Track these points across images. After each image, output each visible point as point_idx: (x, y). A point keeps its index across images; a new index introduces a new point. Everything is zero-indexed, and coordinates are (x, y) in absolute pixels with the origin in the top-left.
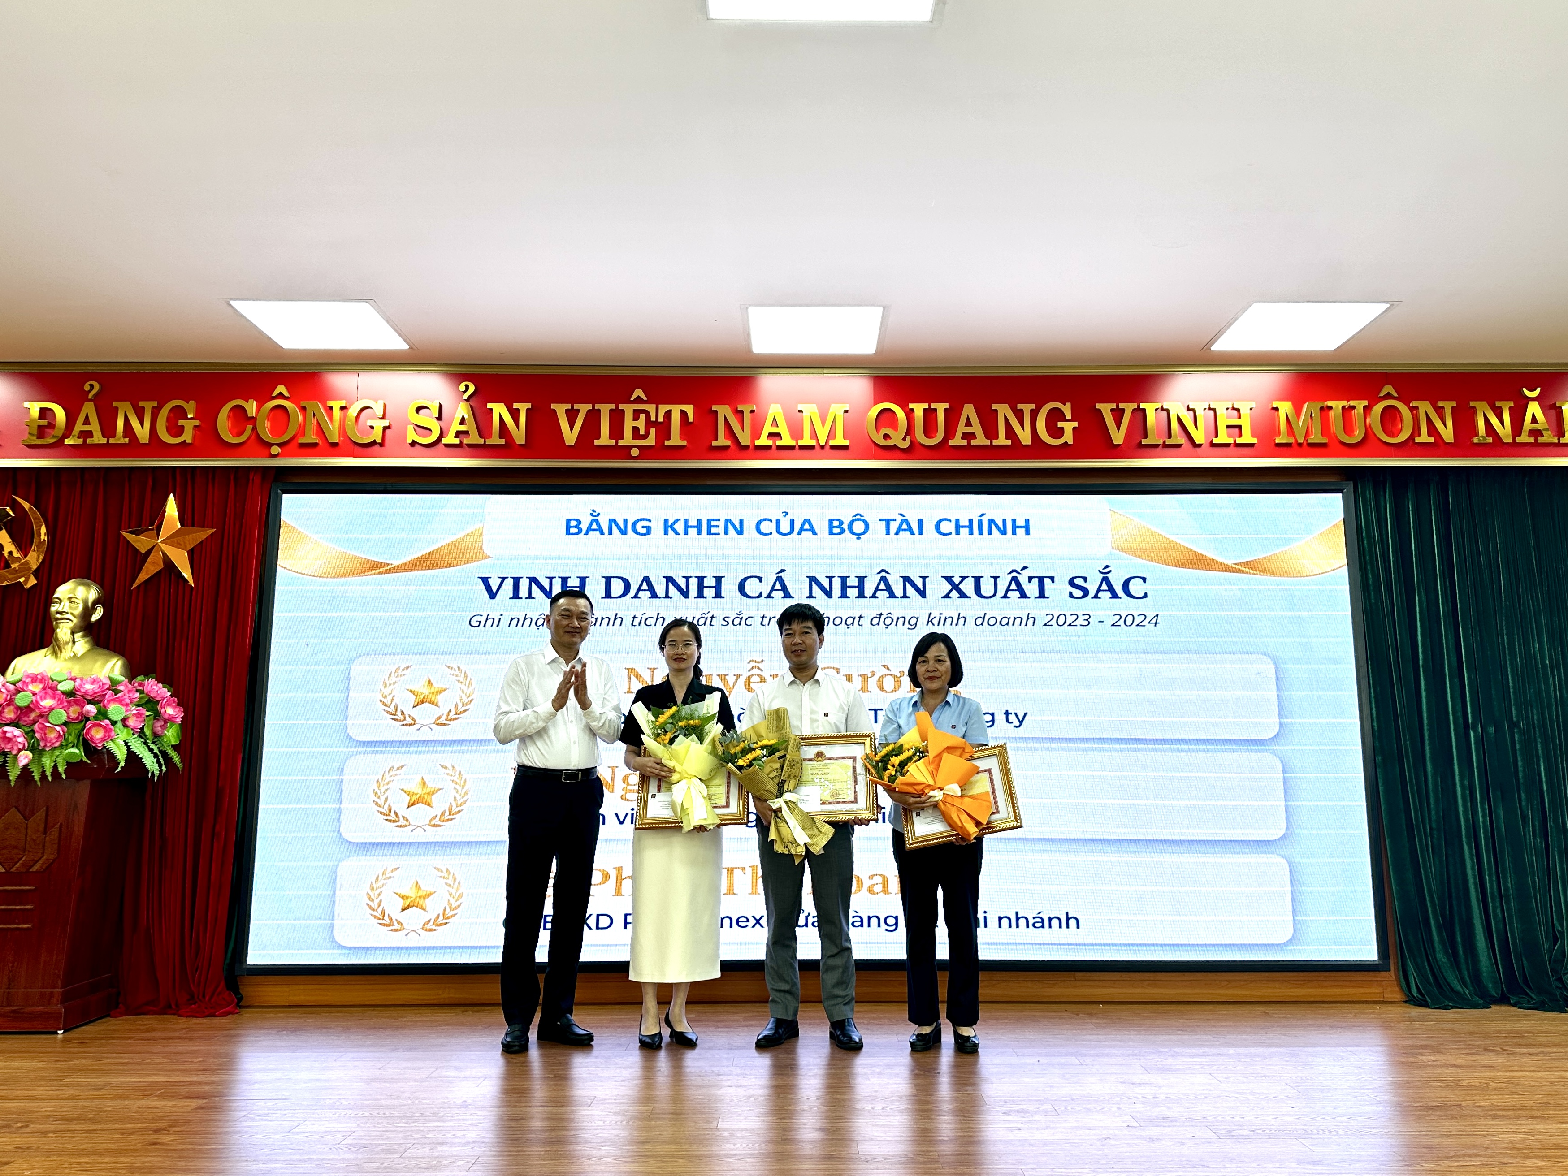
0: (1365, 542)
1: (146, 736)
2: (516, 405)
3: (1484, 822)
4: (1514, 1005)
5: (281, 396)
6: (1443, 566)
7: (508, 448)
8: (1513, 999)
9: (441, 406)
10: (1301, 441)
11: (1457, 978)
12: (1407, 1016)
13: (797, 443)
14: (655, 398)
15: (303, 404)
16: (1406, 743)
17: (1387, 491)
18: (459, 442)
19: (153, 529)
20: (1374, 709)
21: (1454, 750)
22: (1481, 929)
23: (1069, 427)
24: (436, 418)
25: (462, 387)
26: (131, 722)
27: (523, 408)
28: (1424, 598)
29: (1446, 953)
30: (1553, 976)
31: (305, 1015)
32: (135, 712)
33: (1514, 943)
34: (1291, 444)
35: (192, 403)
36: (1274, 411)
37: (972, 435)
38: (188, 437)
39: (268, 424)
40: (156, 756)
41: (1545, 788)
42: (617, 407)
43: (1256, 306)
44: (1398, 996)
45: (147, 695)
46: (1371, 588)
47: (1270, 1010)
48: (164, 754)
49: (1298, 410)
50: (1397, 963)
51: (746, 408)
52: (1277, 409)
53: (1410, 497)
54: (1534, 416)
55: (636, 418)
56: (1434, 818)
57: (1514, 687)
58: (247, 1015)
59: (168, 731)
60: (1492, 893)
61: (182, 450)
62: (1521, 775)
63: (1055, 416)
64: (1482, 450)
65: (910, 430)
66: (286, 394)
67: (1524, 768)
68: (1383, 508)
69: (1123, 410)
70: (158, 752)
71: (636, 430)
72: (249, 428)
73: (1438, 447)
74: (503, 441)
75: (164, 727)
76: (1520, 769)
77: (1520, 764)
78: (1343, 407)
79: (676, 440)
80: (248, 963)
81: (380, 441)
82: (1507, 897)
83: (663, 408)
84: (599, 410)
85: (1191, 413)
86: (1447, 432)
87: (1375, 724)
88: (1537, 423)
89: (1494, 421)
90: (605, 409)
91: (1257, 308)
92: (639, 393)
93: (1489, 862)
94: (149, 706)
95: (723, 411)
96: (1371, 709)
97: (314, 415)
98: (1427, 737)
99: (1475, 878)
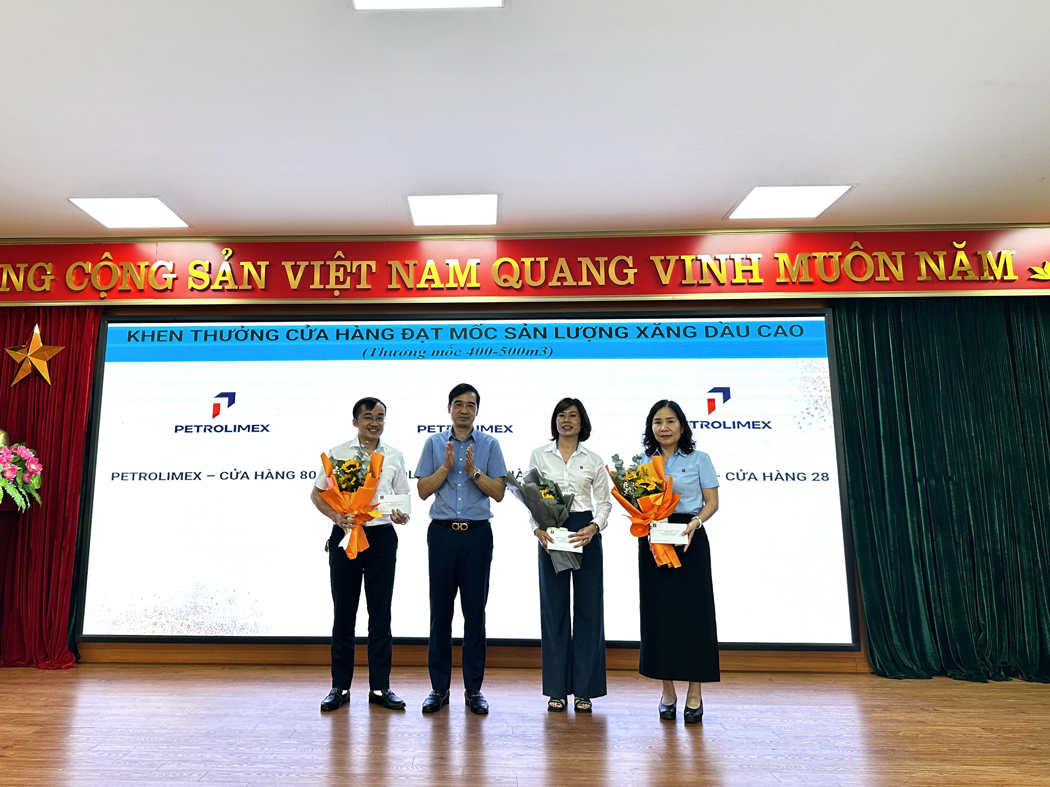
0: (841, 350)
1: (17, 483)
2: (259, 263)
3: (928, 547)
4: (950, 677)
5: (107, 259)
6: (897, 366)
7: (253, 291)
8: (949, 673)
9: (210, 264)
10: (794, 281)
11: (907, 657)
12: (871, 683)
13: (445, 285)
14: (350, 257)
15: (121, 264)
16: (871, 492)
17: (857, 314)
18: (221, 288)
19: (24, 348)
20: (848, 467)
21: (906, 496)
22: (926, 623)
23: (631, 273)
24: (207, 272)
25: (224, 252)
26: (8, 474)
27: (263, 265)
28: (883, 390)
29: (900, 639)
30: (978, 657)
31: (119, 669)
32: (10, 467)
33: (950, 633)
34: (788, 282)
35: (50, 264)
36: (775, 260)
37: (564, 279)
38: (47, 287)
39: (98, 278)
40: (24, 496)
41: (972, 523)
42: (325, 263)
43: (757, 189)
44: (867, 669)
45: (19, 456)
46: (846, 382)
47: (774, 677)
48: (30, 495)
49: (792, 260)
50: (866, 645)
51: (411, 263)
52: (777, 258)
53: (873, 319)
54: (961, 260)
55: (337, 271)
56: (891, 543)
57: (949, 452)
58: (82, 669)
59: (33, 480)
60: (934, 597)
61: (44, 295)
62: (954, 514)
63: (622, 265)
64: (924, 285)
65: (521, 276)
66: (111, 258)
67: (957, 509)
68: (853, 327)
69: (669, 260)
70: (25, 494)
71: (337, 278)
72: (86, 280)
73: (892, 284)
74: (250, 287)
75: (30, 477)
76: (954, 509)
77: (954, 506)
78: (824, 257)
79: (364, 285)
80: (84, 634)
81: (171, 288)
82: (945, 600)
83: (356, 264)
84: (313, 265)
85: (717, 262)
86: (899, 274)
87: (849, 478)
88: (964, 266)
89: (933, 265)
90: (317, 265)
91: (757, 191)
92: (339, 253)
93: (931, 575)
94: (20, 463)
95: (396, 265)
96: (846, 467)
97: (128, 271)
98: (886, 487)
99: (921, 587)
